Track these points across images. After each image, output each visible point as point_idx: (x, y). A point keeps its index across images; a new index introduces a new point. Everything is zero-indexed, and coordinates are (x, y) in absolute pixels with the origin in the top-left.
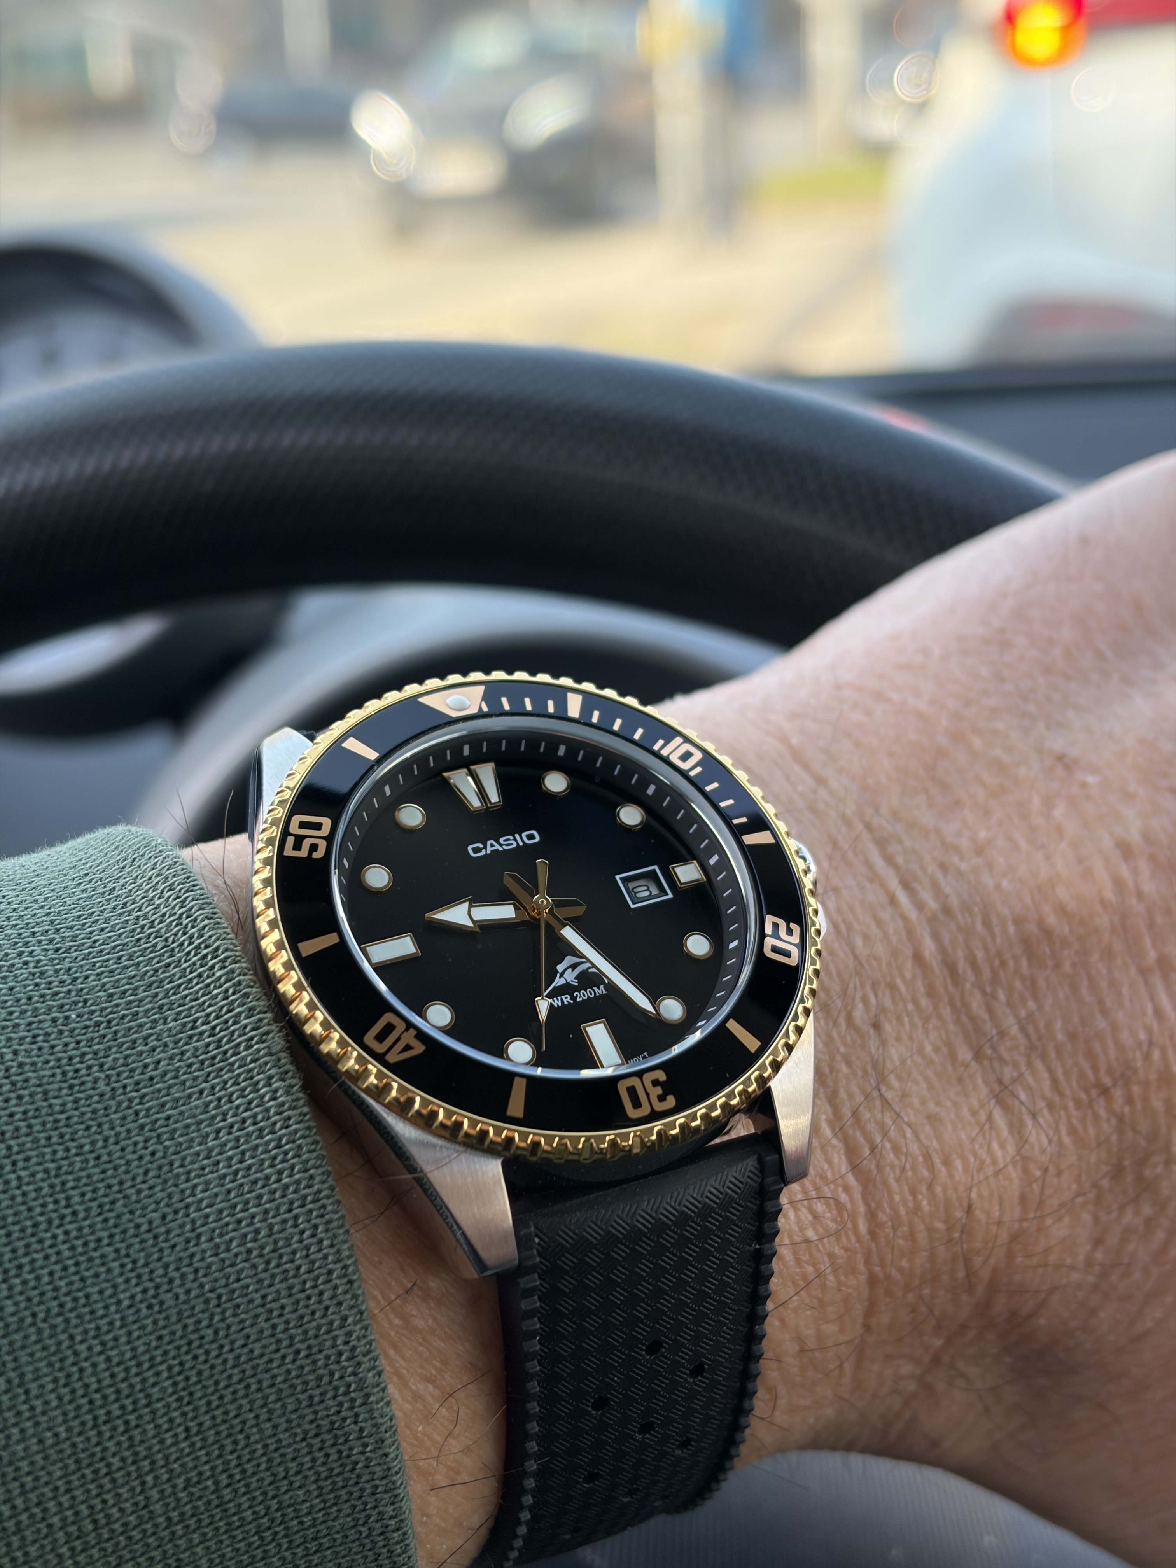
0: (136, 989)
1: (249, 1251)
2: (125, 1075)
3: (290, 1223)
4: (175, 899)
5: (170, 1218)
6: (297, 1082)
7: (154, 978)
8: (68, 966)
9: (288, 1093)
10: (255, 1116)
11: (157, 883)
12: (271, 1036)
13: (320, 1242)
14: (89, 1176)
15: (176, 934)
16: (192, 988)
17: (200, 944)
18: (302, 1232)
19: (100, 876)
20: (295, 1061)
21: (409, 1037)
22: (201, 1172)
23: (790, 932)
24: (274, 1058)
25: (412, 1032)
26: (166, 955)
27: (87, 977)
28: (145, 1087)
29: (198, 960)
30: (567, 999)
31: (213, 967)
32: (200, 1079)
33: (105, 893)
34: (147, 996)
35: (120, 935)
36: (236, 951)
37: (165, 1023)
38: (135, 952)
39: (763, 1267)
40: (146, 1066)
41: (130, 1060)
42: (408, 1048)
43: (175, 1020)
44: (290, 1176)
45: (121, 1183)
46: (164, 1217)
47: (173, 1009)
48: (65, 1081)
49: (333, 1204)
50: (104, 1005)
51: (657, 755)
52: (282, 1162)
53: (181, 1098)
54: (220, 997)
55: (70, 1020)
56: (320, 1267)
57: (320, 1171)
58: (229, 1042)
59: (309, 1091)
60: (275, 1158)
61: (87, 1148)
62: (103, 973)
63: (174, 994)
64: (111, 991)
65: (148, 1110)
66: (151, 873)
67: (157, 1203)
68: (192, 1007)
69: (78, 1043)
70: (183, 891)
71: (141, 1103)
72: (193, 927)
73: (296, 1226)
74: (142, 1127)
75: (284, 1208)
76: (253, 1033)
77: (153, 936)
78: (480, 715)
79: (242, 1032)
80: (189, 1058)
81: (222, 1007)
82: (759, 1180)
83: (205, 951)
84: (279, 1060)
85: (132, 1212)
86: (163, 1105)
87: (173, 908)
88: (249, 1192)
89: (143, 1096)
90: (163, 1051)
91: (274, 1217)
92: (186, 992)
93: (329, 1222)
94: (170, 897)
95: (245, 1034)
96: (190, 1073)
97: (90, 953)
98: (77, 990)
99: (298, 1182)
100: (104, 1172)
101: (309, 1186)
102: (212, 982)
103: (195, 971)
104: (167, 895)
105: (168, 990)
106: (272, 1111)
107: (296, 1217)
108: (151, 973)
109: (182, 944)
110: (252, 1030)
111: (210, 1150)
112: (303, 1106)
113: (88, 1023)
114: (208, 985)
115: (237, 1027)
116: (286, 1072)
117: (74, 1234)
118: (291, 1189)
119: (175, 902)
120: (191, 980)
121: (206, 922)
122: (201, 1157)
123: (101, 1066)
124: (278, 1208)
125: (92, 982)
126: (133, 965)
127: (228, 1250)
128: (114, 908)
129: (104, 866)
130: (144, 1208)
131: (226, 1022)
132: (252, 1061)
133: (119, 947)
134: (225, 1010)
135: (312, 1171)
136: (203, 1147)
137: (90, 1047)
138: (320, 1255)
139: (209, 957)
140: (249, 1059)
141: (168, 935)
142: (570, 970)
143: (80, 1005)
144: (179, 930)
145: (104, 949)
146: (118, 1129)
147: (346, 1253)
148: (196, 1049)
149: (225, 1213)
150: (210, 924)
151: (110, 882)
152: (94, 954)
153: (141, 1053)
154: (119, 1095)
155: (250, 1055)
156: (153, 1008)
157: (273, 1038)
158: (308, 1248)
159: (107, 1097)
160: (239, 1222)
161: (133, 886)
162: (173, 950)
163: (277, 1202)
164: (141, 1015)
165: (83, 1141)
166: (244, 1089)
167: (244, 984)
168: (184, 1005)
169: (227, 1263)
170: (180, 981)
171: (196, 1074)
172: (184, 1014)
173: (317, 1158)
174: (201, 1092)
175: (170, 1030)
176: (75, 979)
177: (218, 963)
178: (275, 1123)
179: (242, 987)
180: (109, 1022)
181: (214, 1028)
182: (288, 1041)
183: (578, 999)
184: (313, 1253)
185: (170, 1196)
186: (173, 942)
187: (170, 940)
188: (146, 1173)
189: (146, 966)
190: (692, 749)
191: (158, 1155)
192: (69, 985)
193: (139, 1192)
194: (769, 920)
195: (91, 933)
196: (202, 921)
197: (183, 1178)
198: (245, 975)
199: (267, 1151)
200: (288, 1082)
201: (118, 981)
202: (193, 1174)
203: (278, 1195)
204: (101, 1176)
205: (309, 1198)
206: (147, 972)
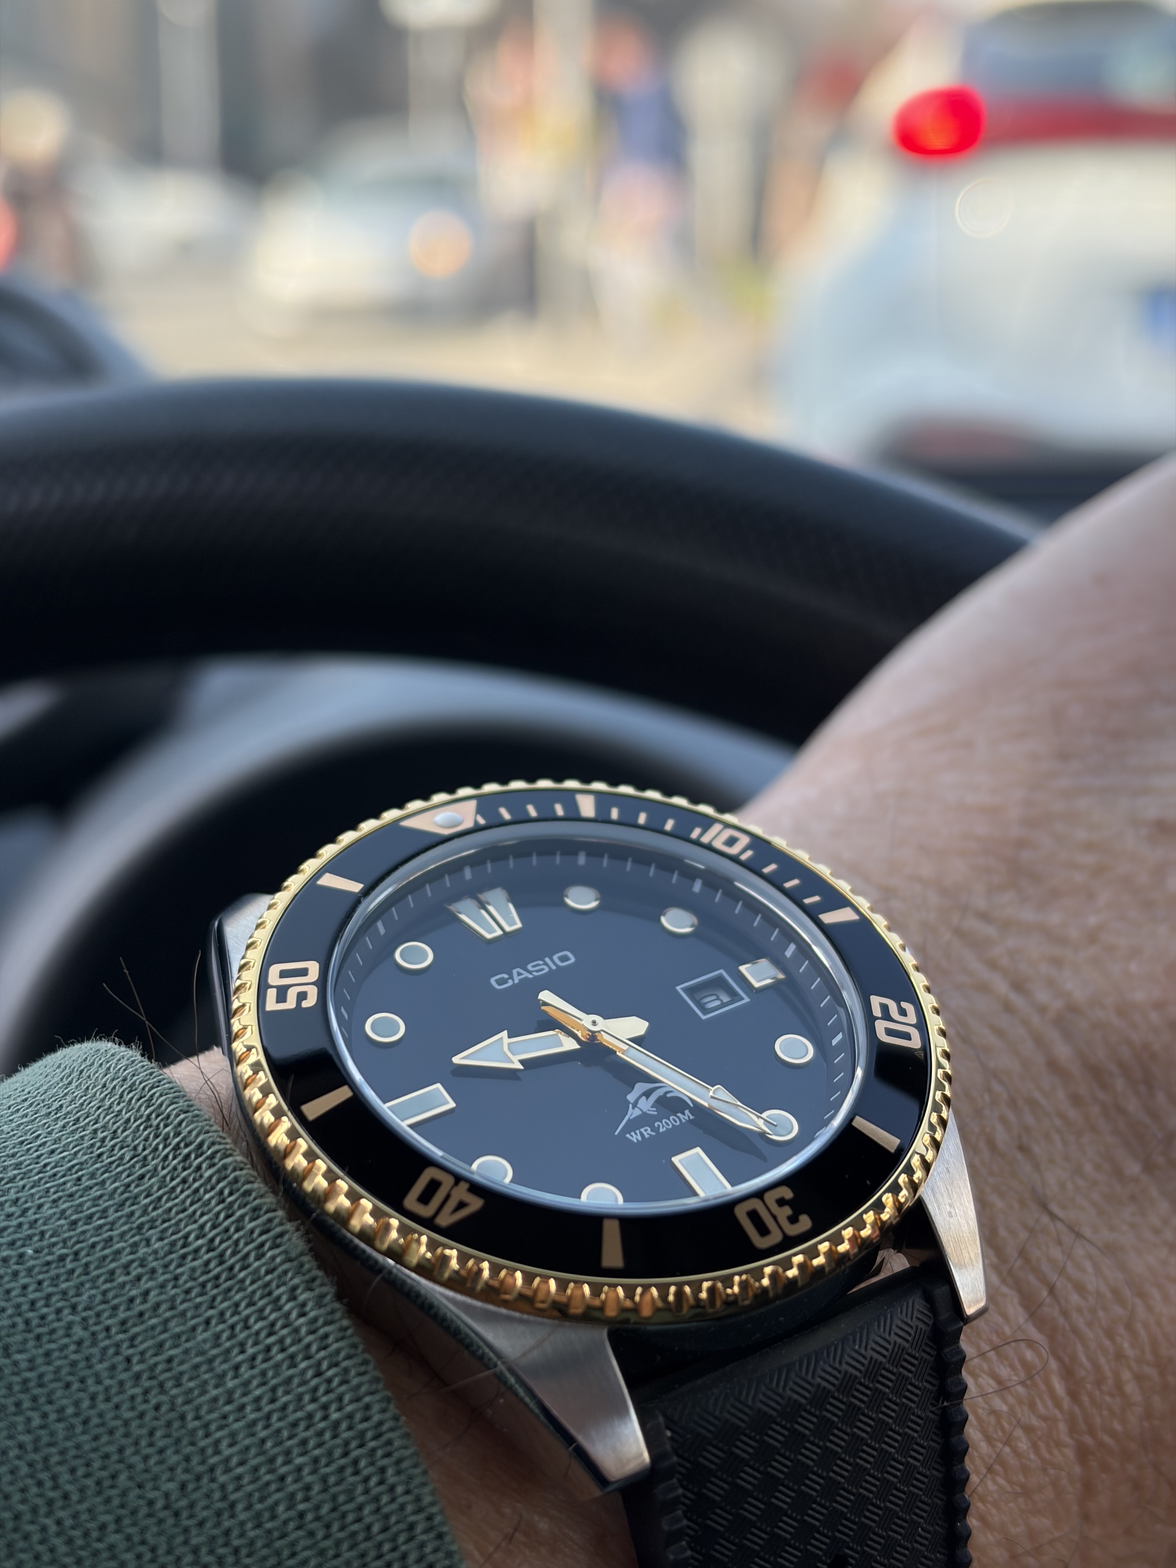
0: (105, 1210)
1: (302, 1515)
2: (106, 1314)
3: (349, 1471)
4: (138, 1100)
5: (191, 1487)
6: (329, 1290)
7: (126, 1195)
8: (14, 1197)
9: (319, 1304)
10: (281, 1341)
11: (114, 1087)
12: (286, 1237)
13: (392, 1489)
14: (78, 1447)
15: (146, 1139)
16: (176, 1197)
17: (178, 1144)
18: (366, 1480)
19: (42, 1098)
20: (322, 1264)
21: (461, 1193)
22: (224, 1422)
23: (903, 1012)
24: (295, 1263)
25: (463, 1186)
26: (138, 1166)
27: (40, 1207)
28: (135, 1325)
29: (179, 1163)
30: (647, 1132)
31: (199, 1168)
32: (204, 1307)
33: (50, 1113)
34: (120, 1218)
35: (76, 1153)
36: (226, 1144)
37: (148, 1244)
38: (98, 1169)
39: (954, 1440)
40: (132, 1300)
41: (110, 1295)
42: (462, 1205)
43: (161, 1239)
44: (340, 1409)
45: (121, 1450)
46: (183, 1486)
47: (156, 1227)
48: (29, 1331)
49: (402, 1437)
50: (66, 1235)
51: (697, 843)
52: (327, 1392)
53: (183, 1333)
54: (213, 1202)
55: (26, 1258)
56: (398, 1522)
57: (377, 1397)
58: (234, 1254)
59: (346, 1300)
60: (315, 1389)
61: (70, 1411)
62: (60, 1198)
63: (155, 1209)
64: (74, 1217)
65: (142, 1353)
66: (104, 1080)
67: (172, 1469)
68: (181, 1220)
69: (40, 1283)
70: (147, 1089)
71: (132, 1346)
72: (166, 1126)
73: (356, 1473)
74: (137, 1376)
75: (338, 1452)
76: (264, 1237)
77: (117, 1148)
78: (477, 829)
79: (249, 1240)
80: (186, 1282)
81: (218, 1214)
82: (931, 1323)
83: (186, 1151)
84: (302, 1265)
85: (140, 1486)
86: (161, 1345)
87: (138, 1110)
88: (290, 1438)
89: (133, 1338)
90: (151, 1279)
91: (327, 1465)
92: (170, 1204)
93: (399, 1462)
94: (132, 1099)
95: (253, 1241)
96: (190, 1300)
97: (40, 1179)
98: (29, 1222)
99: (350, 1416)
100: (96, 1438)
101: (366, 1419)
102: (201, 1186)
103: (178, 1176)
104: (127, 1098)
105: (146, 1206)
106: (304, 1330)
107: (355, 1462)
108: (122, 1189)
109: (156, 1149)
110: (261, 1234)
111: (230, 1393)
112: (341, 1319)
113: (49, 1258)
114: (197, 1190)
115: (241, 1233)
116: (313, 1279)
117: (68, 1522)
118: (344, 1426)
119: (139, 1104)
120: (173, 1189)
121: (182, 1116)
122: (221, 1402)
123: (74, 1307)
124: (330, 1453)
125: (47, 1211)
126: (97, 1184)
127: (273, 1517)
128: (64, 1127)
129: (45, 1087)
130: (156, 1478)
131: (227, 1230)
132: (268, 1272)
133: (77, 1167)
134: (222, 1216)
135: (367, 1399)
136: (220, 1390)
137: (56, 1286)
138: (394, 1506)
139: (193, 1156)
140: (263, 1270)
141: (137, 1142)
142: (644, 1098)
143: (36, 1238)
144: (150, 1133)
145: (59, 1172)
146: (108, 1382)
147: (427, 1499)
148: (193, 1270)
149: (263, 1470)
150: (186, 1118)
151: (55, 1101)
152: (46, 1179)
153: (123, 1285)
154: (102, 1340)
155: (264, 1265)
156: (131, 1229)
157: (289, 1240)
158: (377, 1499)
159: (87, 1343)
160: (282, 1478)
161: (84, 1098)
162: (145, 1158)
163: (327, 1446)
164: (115, 1240)
165: (64, 1402)
166: (261, 1310)
167: (242, 1180)
168: (169, 1220)
169: (276, 1534)
170: (161, 1192)
171: (199, 1300)
172: (170, 1231)
173: (371, 1382)
174: (208, 1322)
175: (156, 1252)
176: (26, 1211)
177: (204, 1161)
178: (308, 1346)
179: (239, 1184)
180: (76, 1254)
181: (212, 1240)
182: (309, 1241)
183: (661, 1130)
184: (386, 1504)
185: (187, 1459)
186: (144, 1149)
187: (140, 1148)
188: (151, 1434)
189: (114, 1182)
190: (736, 834)
191: (164, 1409)
192: (20, 1217)
193: (146, 1458)
194: (876, 1001)
195: (39, 1157)
196: (177, 1115)
197: (200, 1433)
198: (241, 1169)
199: (304, 1383)
200: (318, 1291)
201: (81, 1205)
202: (213, 1427)
203: (327, 1435)
204: (94, 1444)
205: (370, 1434)
206: (116, 1189)
